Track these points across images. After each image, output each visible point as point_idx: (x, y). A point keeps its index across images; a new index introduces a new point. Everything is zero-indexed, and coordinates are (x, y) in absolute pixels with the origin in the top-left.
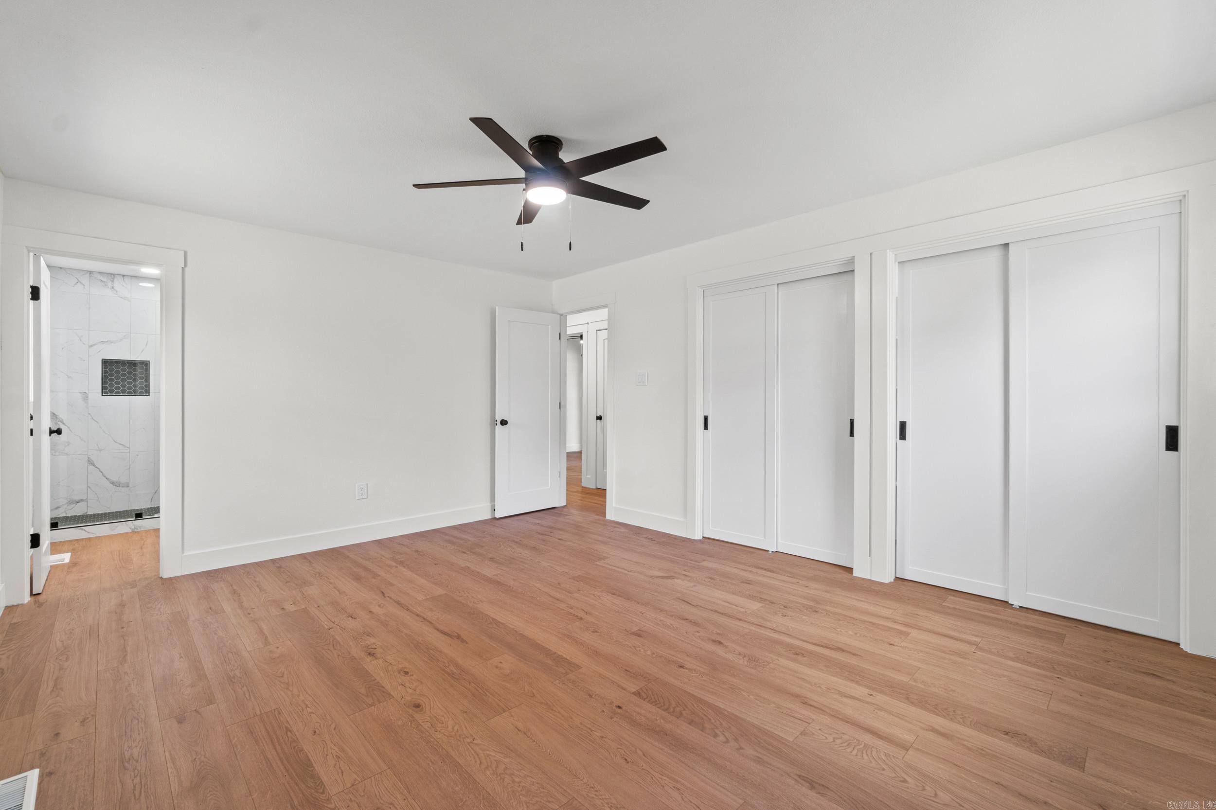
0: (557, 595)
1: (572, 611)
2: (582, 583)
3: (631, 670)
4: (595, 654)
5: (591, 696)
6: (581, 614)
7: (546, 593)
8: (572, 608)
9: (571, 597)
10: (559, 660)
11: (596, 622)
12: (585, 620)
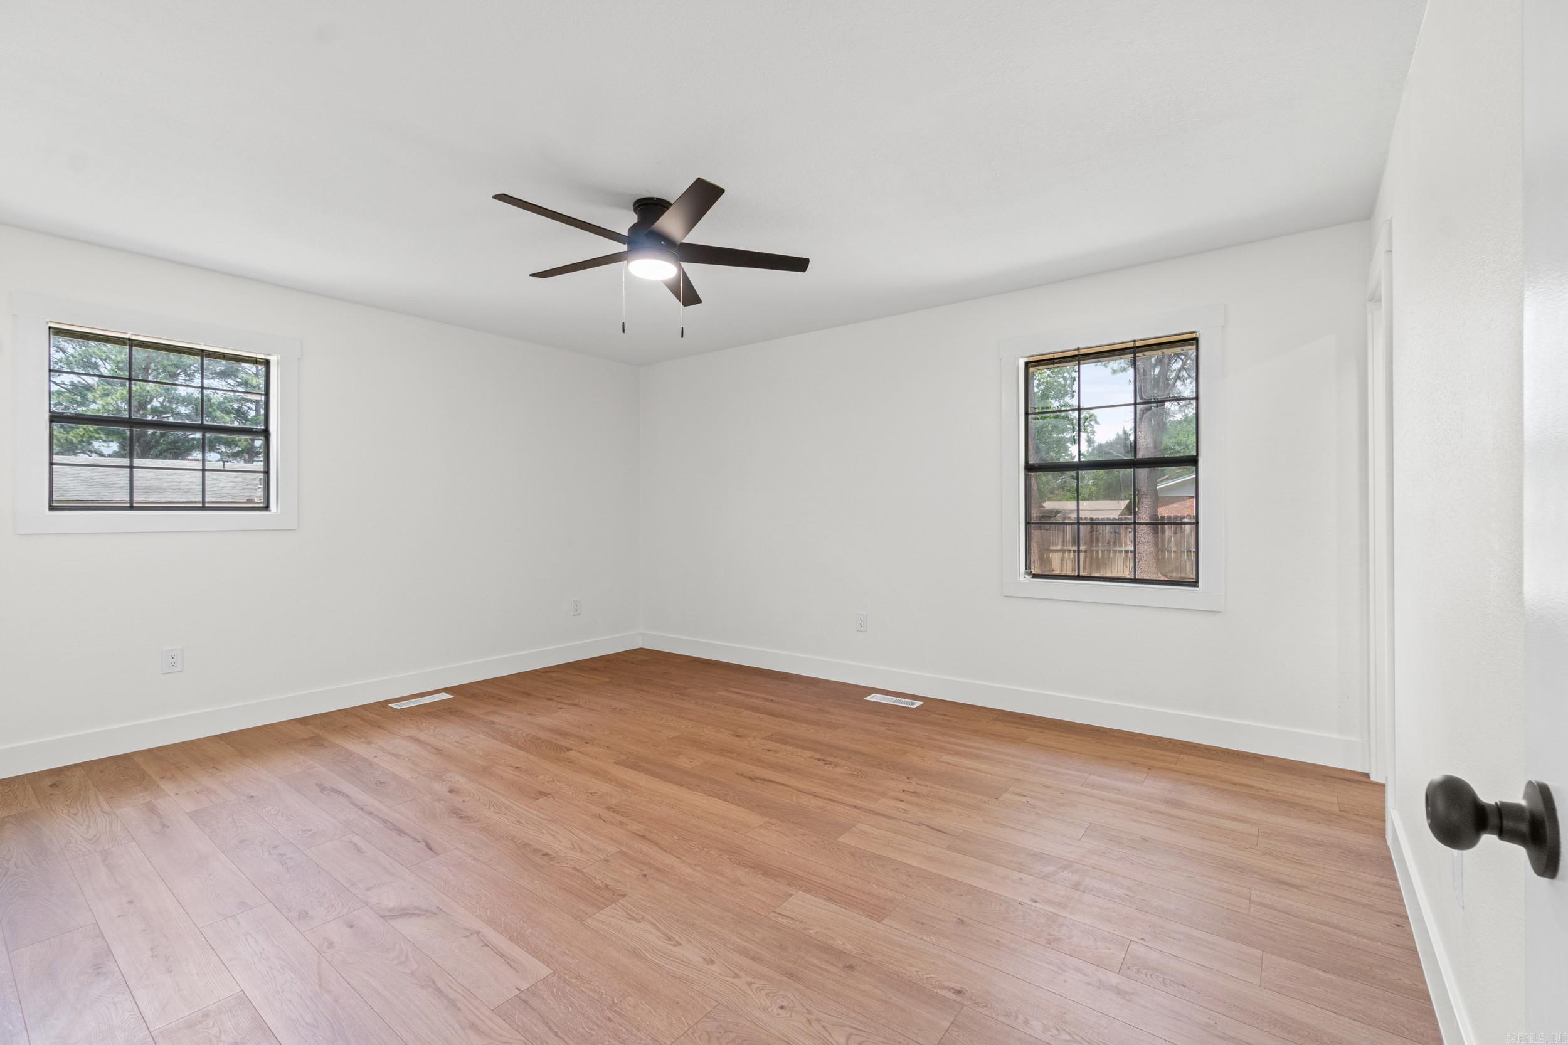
0: (643, 846)
1: (621, 819)
2: (598, 882)
3: (567, 763)
4: (597, 773)
5: (608, 747)
6: (606, 814)
7: (666, 851)
8: (621, 823)
9: (622, 844)
10: (635, 767)
11: (589, 805)
12: (603, 806)
